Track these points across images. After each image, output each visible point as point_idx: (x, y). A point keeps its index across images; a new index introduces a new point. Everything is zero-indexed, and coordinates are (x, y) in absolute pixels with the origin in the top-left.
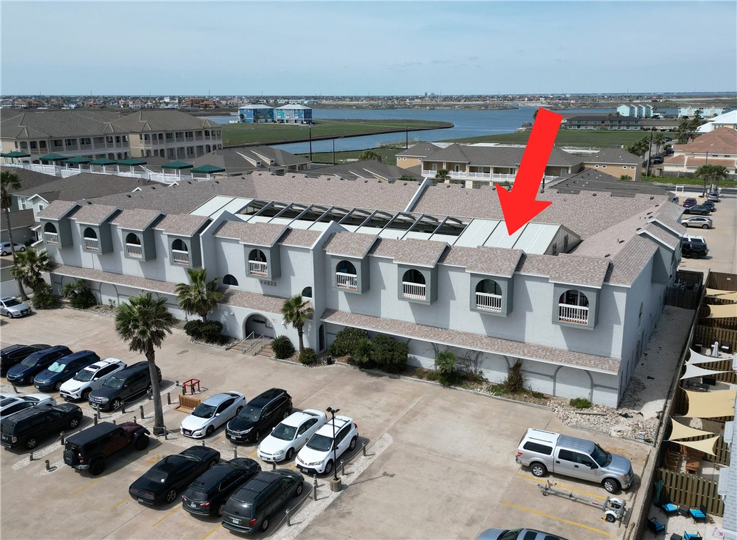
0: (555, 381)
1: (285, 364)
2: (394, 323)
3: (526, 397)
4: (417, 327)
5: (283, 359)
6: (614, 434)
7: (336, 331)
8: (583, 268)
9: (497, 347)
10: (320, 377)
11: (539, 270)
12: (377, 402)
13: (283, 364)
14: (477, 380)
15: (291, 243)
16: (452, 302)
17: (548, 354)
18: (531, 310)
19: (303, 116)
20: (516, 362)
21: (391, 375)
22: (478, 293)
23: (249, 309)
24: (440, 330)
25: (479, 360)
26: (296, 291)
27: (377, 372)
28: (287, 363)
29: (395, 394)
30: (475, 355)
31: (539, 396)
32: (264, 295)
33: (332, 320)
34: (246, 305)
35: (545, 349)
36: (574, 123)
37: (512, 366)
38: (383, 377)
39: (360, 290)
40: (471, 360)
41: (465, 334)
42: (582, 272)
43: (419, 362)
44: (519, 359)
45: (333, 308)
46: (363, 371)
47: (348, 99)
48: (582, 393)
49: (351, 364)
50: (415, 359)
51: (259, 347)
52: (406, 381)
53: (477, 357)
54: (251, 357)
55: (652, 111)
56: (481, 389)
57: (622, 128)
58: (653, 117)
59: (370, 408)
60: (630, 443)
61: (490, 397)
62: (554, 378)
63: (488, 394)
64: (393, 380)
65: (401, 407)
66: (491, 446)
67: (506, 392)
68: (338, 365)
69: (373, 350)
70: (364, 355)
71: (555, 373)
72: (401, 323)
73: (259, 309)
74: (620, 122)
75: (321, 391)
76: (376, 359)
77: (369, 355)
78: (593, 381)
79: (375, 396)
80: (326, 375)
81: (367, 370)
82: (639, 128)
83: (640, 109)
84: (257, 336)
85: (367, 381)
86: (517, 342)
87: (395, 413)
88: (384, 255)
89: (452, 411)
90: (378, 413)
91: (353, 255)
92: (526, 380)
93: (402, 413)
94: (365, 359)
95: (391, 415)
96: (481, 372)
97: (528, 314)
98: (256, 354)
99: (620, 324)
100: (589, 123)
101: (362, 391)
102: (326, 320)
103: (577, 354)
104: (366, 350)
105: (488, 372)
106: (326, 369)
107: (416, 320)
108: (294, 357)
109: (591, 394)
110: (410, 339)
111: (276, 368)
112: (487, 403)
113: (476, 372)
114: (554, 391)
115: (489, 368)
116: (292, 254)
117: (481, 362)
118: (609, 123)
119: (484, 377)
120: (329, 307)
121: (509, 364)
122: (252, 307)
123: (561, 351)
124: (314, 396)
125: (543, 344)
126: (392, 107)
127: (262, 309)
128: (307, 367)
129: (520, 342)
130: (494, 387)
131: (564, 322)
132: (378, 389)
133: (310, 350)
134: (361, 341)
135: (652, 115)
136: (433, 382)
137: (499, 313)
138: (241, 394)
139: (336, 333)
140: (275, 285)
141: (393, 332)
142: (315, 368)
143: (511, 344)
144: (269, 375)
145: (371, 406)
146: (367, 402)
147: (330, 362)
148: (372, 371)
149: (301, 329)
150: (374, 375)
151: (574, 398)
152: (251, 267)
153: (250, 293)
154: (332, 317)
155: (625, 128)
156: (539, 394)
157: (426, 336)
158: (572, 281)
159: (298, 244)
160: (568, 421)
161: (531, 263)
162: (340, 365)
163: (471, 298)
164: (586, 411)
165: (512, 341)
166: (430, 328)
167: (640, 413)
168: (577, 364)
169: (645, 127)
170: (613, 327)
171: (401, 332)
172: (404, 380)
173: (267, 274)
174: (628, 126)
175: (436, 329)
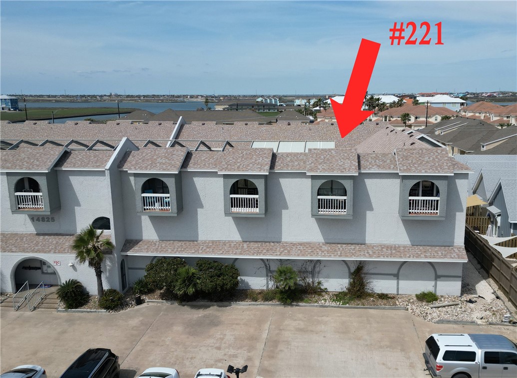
0: (398, 279)
1: (80, 314)
2: (215, 244)
3: (373, 301)
4: (245, 245)
5: (76, 307)
6: (479, 322)
7: (145, 264)
8: (426, 159)
9: (339, 253)
10: (134, 322)
11: (379, 166)
12: (222, 339)
13: (77, 314)
14: (315, 291)
15: (74, 166)
16: (284, 212)
17: (394, 252)
18: (371, 209)
19: (10, 104)
20: (357, 266)
21: (220, 303)
22: (320, 197)
23: (20, 254)
24: (272, 244)
25: (317, 269)
26: (83, 224)
27: (202, 303)
28: (82, 312)
29: (237, 324)
30: (313, 265)
31: (383, 296)
32: (38, 234)
33: (137, 251)
34: (14, 249)
35: (389, 247)
36: (233, 107)
37: (353, 270)
38: (211, 308)
39: (176, 211)
40: (307, 272)
41: (301, 244)
42: (427, 162)
43: (247, 283)
44: (361, 262)
45: (134, 237)
46: (184, 305)
47: (46, 97)
48: (426, 286)
49: (166, 299)
50: (243, 281)
51: (37, 299)
52: (239, 307)
53: (314, 267)
54: (28, 313)
55: (278, 102)
56: (325, 300)
57: (265, 111)
58: (279, 105)
59: (219, 348)
60: (499, 328)
61: (338, 307)
62: (397, 276)
63: (334, 304)
64: (224, 308)
65: (253, 339)
66: (384, 364)
67: (351, 299)
68: (151, 304)
69: (199, 278)
70: (189, 285)
71: (399, 270)
72: (225, 243)
73: (33, 251)
74: (264, 106)
75: (144, 339)
76: (204, 288)
77: (195, 285)
78: (436, 271)
79: (216, 332)
80: (141, 318)
81: (190, 303)
82: (276, 111)
83: (271, 100)
84: (32, 286)
85: (197, 316)
86: (358, 244)
87: (251, 348)
88: (200, 168)
89: (312, 331)
90: (232, 351)
91: (164, 170)
92: (367, 283)
93: (260, 346)
94: (191, 290)
95: (249, 351)
96: (319, 283)
97: (369, 214)
98: (35, 308)
99: (462, 211)
100: (244, 107)
101: (195, 329)
102: (129, 253)
103: (421, 248)
104: (190, 280)
105: (327, 281)
106: (137, 311)
107: (242, 238)
108: (91, 303)
109: (435, 286)
110: (236, 259)
111: (71, 321)
112: (339, 315)
113: (313, 283)
114: (398, 289)
115: (328, 277)
116: (75, 180)
117: (319, 273)
118: (257, 107)
119: (322, 287)
120: (129, 238)
121: (349, 269)
122: (24, 251)
123: (405, 247)
124: (138, 347)
125: (385, 243)
126: (86, 101)
127: (38, 251)
128: (112, 313)
129: (361, 244)
130: (337, 296)
131: (415, 215)
132: (215, 323)
133: (112, 292)
134: (182, 270)
135: (279, 104)
136: (270, 303)
137: (344, 216)
138: (38, 368)
139: (144, 266)
140: (54, 221)
141: (219, 254)
142: (122, 312)
143: (353, 247)
144: (64, 332)
145: (217, 345)
146: (210, 341)
147: (139, 302)
148: (194, 303)
149: (100, 268)
150: (199, 307)
151: (418, 293)
152: (19, 200)
153: (16, 235)
154: (136, 248)
155: (268, 111)
156: (383, 295)
157: (258, 253)
158: (423, 171)
159: (84, 167)
160: (430, 317)
161: (367, 161)
162: (153, 304)
163: (312, 203)
164: (437, 304)
165: (352, 244)
166: (260, 244)
167: (479, 296)
168: (426, 257)
169: (280, 110)
170: (455, 215)
171: (228, 252)
172: (237, 307)
173: (43, 206)
174: (269, 109)
175: (268, 244)
